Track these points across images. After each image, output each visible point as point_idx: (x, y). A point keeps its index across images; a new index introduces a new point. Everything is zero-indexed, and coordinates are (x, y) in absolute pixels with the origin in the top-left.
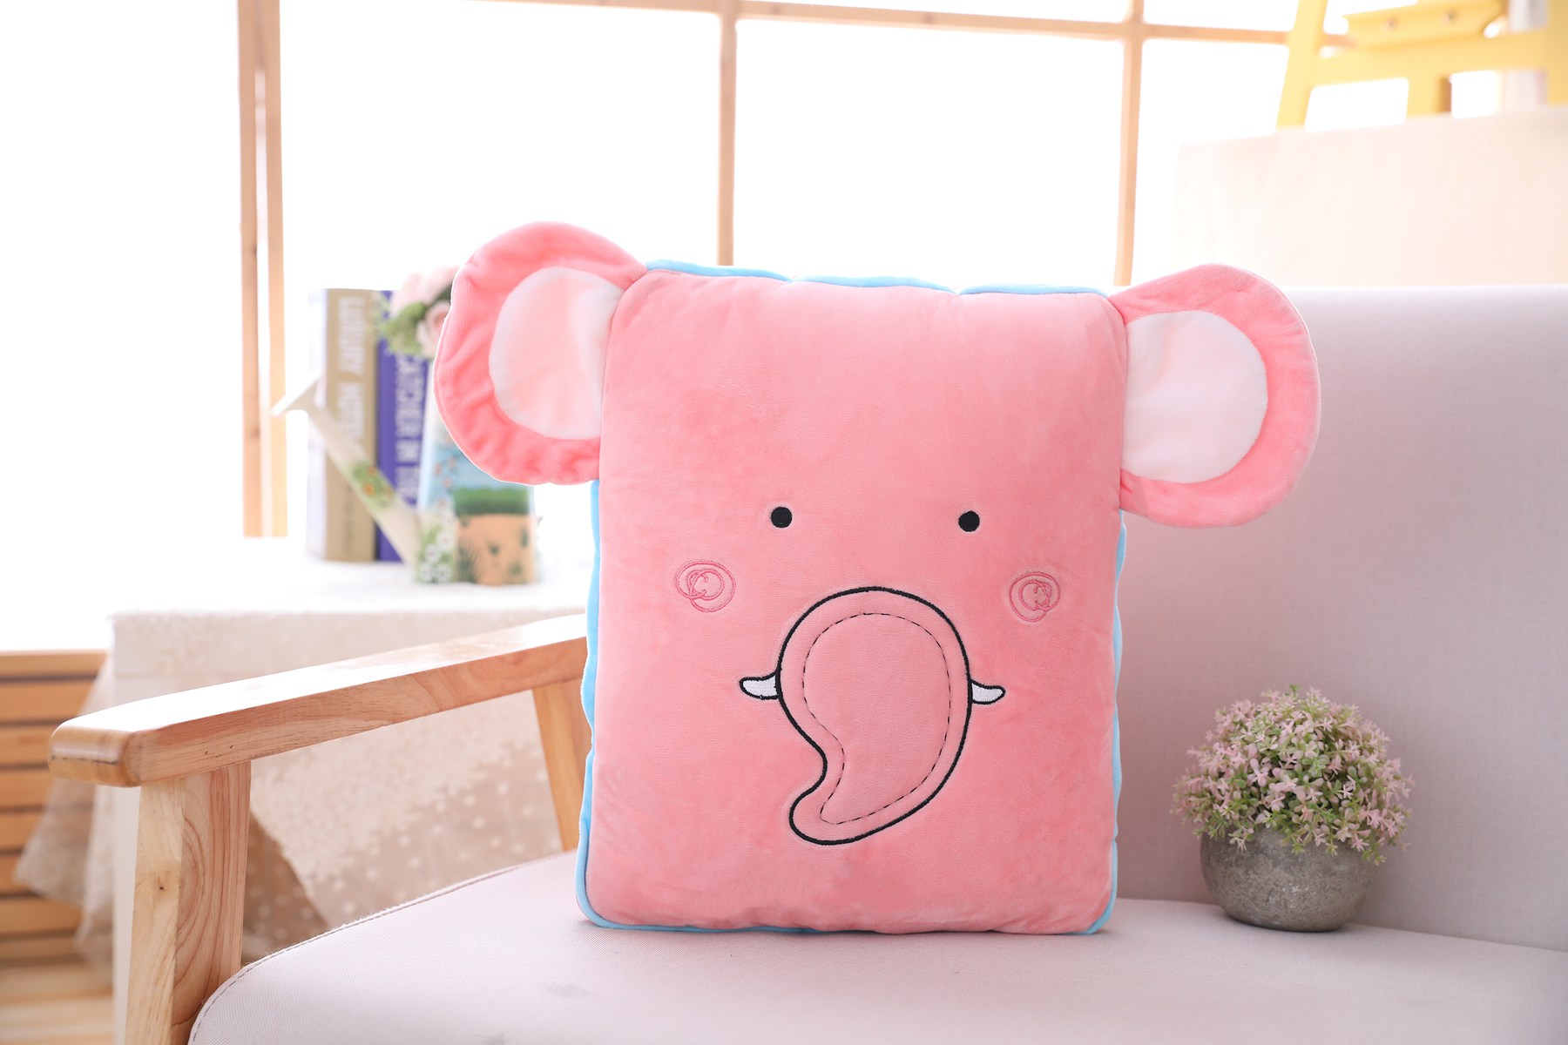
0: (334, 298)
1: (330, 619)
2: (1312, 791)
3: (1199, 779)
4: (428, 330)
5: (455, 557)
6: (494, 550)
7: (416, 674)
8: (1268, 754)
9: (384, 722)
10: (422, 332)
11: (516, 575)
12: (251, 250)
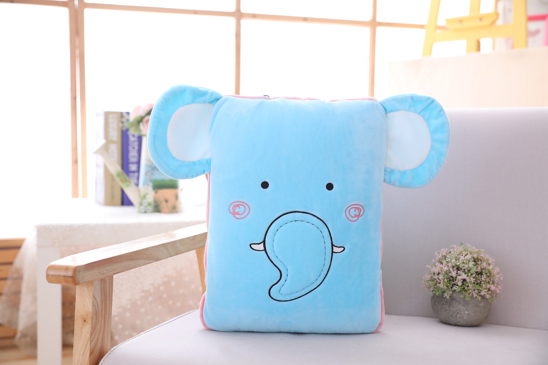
0: (107, 115)
1: (113, 226)
2: (472, 278)
3: (431, 275)
4: (143, 125)
5: (153, 204)
6: (167, 201)
7: (163, 244)
8: (456, 266)
9: (154, 261)
10: (141, 126)
11: (174, 209)
12: (74, 98)
